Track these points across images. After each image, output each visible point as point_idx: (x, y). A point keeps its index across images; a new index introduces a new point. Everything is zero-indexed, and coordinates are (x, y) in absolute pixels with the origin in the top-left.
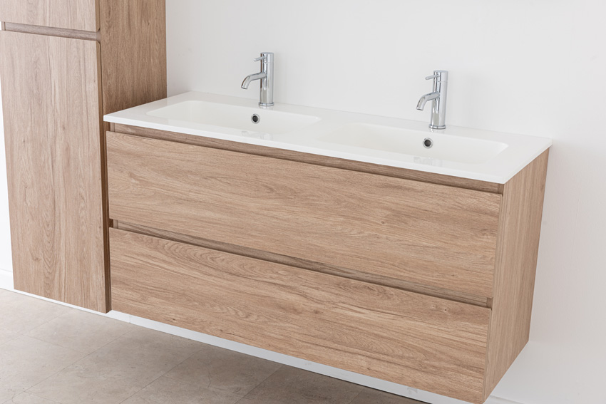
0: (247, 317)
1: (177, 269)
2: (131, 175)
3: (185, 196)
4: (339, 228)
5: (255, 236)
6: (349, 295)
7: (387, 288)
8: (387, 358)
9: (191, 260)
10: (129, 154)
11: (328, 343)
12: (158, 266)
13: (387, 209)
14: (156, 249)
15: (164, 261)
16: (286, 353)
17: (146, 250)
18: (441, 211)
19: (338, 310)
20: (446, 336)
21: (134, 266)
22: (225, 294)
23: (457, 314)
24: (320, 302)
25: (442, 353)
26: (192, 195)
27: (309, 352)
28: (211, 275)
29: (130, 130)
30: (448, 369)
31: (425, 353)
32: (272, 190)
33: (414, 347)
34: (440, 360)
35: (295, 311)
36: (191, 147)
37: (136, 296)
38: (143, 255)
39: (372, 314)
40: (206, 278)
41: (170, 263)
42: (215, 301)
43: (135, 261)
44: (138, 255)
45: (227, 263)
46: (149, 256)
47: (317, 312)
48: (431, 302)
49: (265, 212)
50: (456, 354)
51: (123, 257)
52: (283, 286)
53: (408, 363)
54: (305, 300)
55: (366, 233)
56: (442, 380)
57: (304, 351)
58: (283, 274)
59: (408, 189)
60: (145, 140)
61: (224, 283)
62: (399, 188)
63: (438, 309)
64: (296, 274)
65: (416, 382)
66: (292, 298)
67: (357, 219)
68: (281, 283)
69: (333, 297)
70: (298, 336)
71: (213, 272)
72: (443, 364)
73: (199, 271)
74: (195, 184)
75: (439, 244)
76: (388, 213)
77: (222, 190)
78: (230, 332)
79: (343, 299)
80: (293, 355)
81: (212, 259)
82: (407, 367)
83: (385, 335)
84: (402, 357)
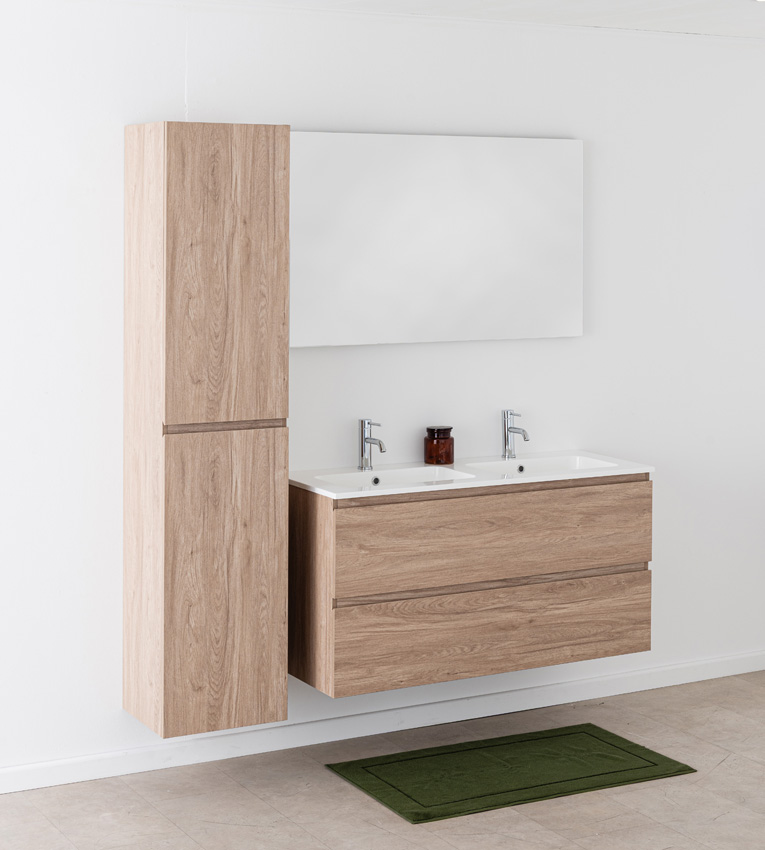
0: (472, 650)
1: (407, 628)
2: (361, 547)
3: (414, 553)
4: (547, 540)
5: (477, 571)
6: (556, 595)
7: (583, 580)
8: (585, 640)
9: (420, 613)
10: (359, 526)
11: (541, 646)
12: (387, 631)
13: (580, 513)
14: (385, 614)
15: (393, 624)
16: (507, 671)
17: (374, 619)
18: (617, 504)
19: (547, 613)
20: (625, 603)
21: (360, 641)
22: (451, 635)
23: (631, 582)
24: (534, 611)
25: (623, 618)
26: (422, 549)
27: (526, 661)
28: (439, 622)
29: (354, 504)
30: (627, 631)
31: (611, 623)
32: (493, 523)
33: (604, 622)
34: (622, 625)
35: (514, 627)
36: (422, 503)
37: (361, 672)
38: (371, 626)
39: (574, 605)
40: (434, 626)
41: (398, 624)
42: (442, 646)
43: (362, 634)
44: (365, 627)
45: (454, 604)
46: (375, 625)
47: (531, 621)
48: (613, 579)
49: (487, 545)
50: (632, 615)
51: (349, 635)
52: (504, 608)
53: (600, 638)
54: (520, 614)
55: (567, 539)
56: (625, 642)
57: (521, 662)
58: (503, 597)
59: (594, 493)
60: (376, 508)
61: (452, 624)
62: (588, 494)
63: (619, 583)
64: (514, 592)
65: (606, 652)
66: (510, 616)
67: (560, 528)
68: (502, 605)
69: (544, 603)
70: (515, 651)
71: (440, 618)
72: (624, 628)
73: (426, 622)
74: (425, 538)
75: (617, 530)
76: (582, 516)
77: (450, 536)
78: (457, 671)
79: (551, 601)
80: (512, 670)
81: (440, 605)
82: (599, 641)
83: (583, 620)
84: (595, 635)
